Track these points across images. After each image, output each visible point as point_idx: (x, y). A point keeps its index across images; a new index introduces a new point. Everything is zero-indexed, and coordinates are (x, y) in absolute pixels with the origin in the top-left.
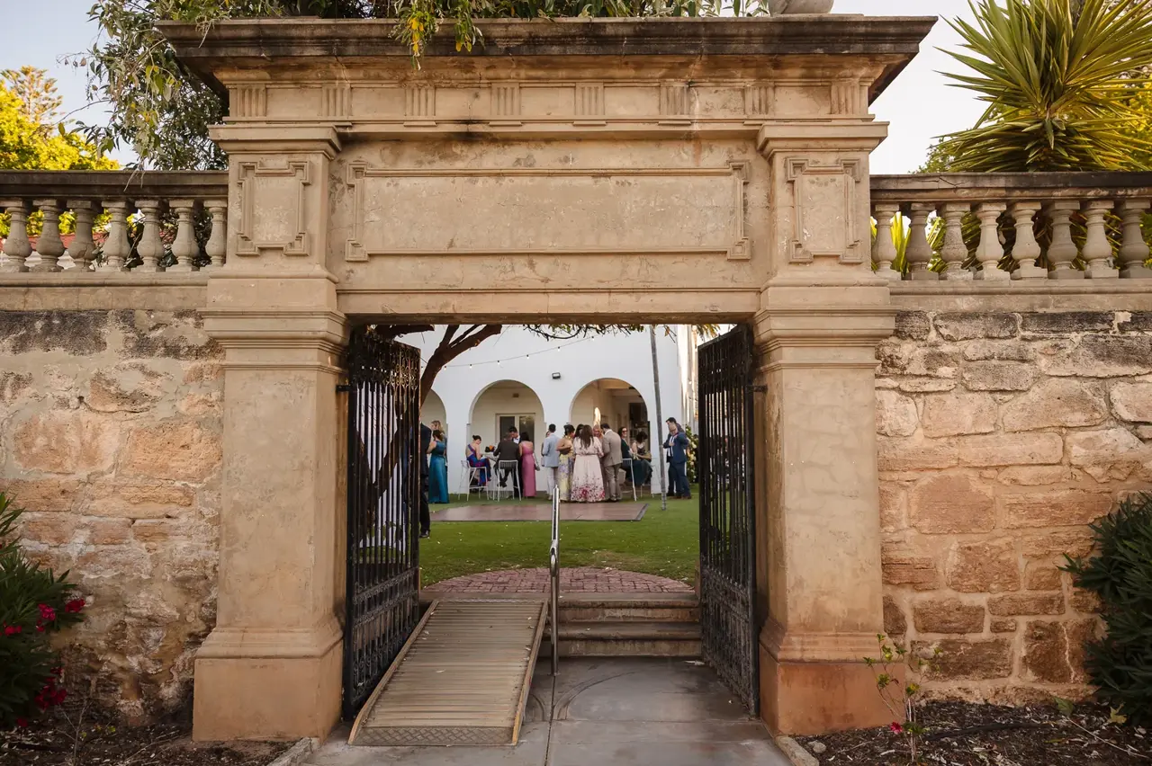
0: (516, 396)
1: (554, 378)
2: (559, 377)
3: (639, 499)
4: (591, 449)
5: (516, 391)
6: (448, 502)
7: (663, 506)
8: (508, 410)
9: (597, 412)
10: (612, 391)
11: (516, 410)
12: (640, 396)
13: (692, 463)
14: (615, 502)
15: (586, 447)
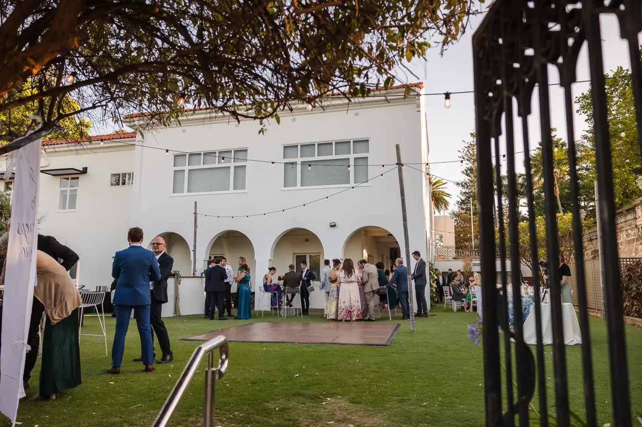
0: (307, 240)
1: (331, 226)
2: (335, 226)
3: (393, 318)
4: (353, 278)
5: (307, 237)
6: (255, 317)
7: (412, 328)
8: (301, 251)
9: (365, 251)
10: (376, 238)
11: (307, 250)
12: (397, 242)
13: (434, 290)
14: (374, 321)
15: (348, 276)
